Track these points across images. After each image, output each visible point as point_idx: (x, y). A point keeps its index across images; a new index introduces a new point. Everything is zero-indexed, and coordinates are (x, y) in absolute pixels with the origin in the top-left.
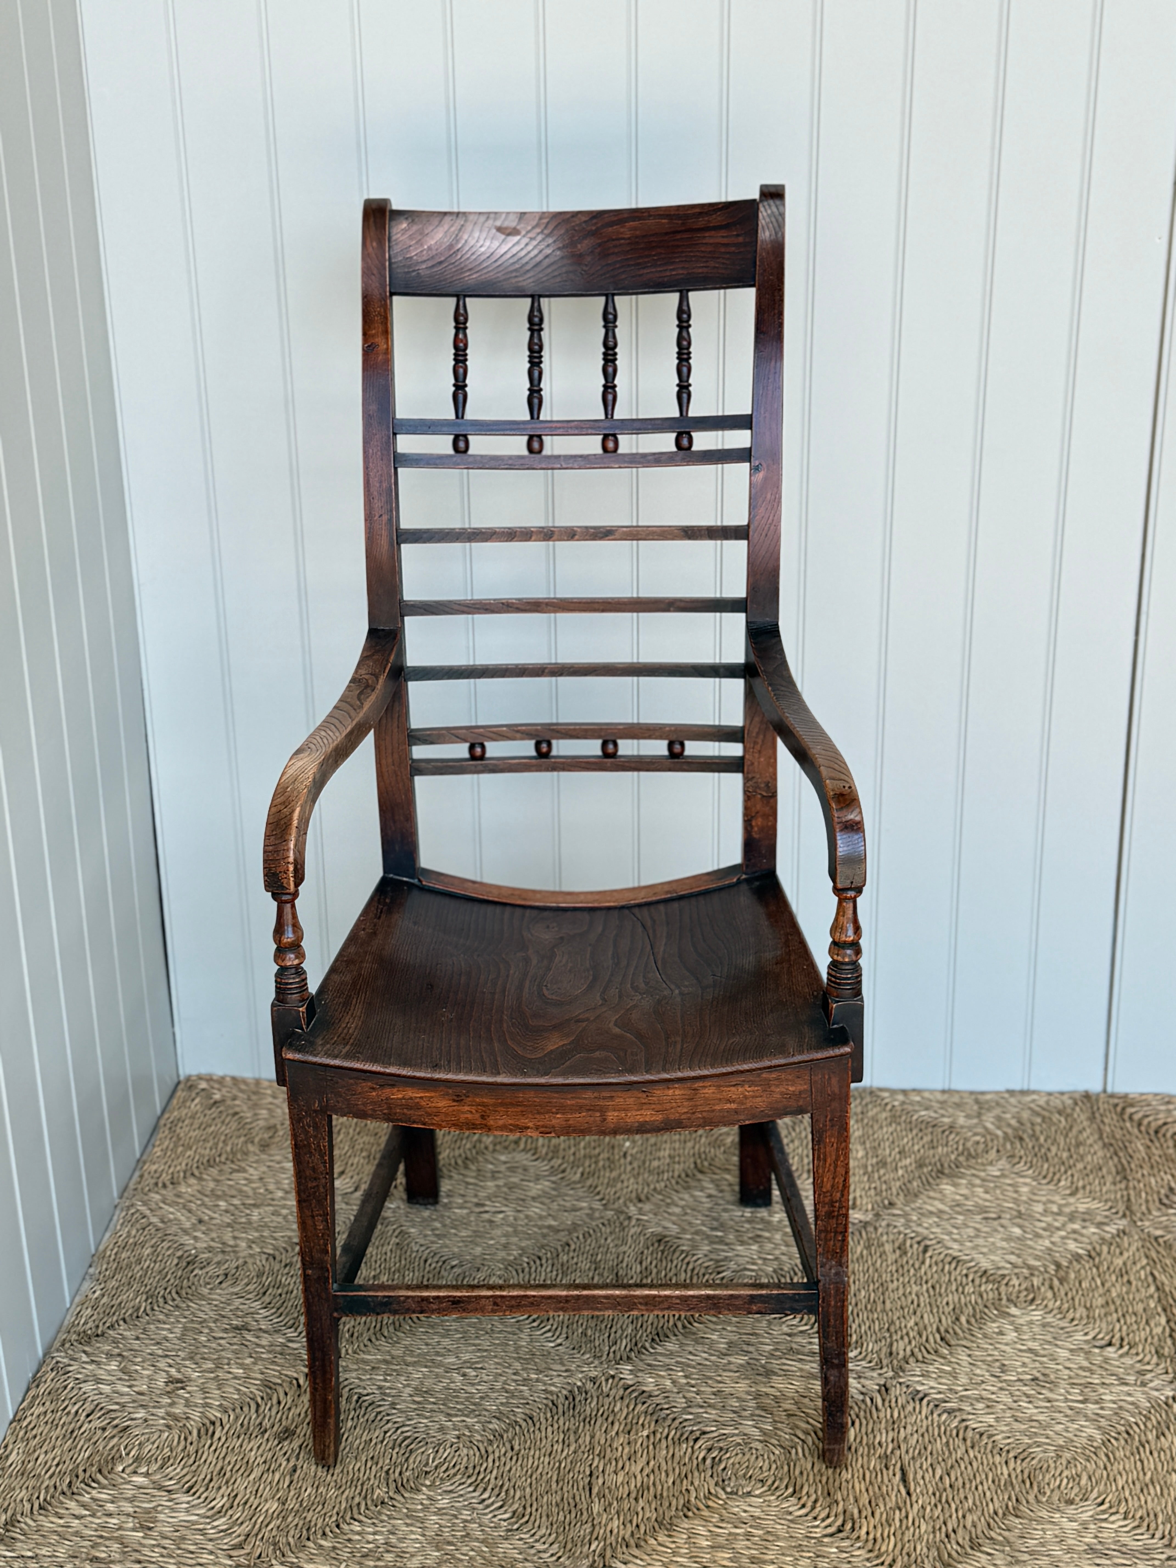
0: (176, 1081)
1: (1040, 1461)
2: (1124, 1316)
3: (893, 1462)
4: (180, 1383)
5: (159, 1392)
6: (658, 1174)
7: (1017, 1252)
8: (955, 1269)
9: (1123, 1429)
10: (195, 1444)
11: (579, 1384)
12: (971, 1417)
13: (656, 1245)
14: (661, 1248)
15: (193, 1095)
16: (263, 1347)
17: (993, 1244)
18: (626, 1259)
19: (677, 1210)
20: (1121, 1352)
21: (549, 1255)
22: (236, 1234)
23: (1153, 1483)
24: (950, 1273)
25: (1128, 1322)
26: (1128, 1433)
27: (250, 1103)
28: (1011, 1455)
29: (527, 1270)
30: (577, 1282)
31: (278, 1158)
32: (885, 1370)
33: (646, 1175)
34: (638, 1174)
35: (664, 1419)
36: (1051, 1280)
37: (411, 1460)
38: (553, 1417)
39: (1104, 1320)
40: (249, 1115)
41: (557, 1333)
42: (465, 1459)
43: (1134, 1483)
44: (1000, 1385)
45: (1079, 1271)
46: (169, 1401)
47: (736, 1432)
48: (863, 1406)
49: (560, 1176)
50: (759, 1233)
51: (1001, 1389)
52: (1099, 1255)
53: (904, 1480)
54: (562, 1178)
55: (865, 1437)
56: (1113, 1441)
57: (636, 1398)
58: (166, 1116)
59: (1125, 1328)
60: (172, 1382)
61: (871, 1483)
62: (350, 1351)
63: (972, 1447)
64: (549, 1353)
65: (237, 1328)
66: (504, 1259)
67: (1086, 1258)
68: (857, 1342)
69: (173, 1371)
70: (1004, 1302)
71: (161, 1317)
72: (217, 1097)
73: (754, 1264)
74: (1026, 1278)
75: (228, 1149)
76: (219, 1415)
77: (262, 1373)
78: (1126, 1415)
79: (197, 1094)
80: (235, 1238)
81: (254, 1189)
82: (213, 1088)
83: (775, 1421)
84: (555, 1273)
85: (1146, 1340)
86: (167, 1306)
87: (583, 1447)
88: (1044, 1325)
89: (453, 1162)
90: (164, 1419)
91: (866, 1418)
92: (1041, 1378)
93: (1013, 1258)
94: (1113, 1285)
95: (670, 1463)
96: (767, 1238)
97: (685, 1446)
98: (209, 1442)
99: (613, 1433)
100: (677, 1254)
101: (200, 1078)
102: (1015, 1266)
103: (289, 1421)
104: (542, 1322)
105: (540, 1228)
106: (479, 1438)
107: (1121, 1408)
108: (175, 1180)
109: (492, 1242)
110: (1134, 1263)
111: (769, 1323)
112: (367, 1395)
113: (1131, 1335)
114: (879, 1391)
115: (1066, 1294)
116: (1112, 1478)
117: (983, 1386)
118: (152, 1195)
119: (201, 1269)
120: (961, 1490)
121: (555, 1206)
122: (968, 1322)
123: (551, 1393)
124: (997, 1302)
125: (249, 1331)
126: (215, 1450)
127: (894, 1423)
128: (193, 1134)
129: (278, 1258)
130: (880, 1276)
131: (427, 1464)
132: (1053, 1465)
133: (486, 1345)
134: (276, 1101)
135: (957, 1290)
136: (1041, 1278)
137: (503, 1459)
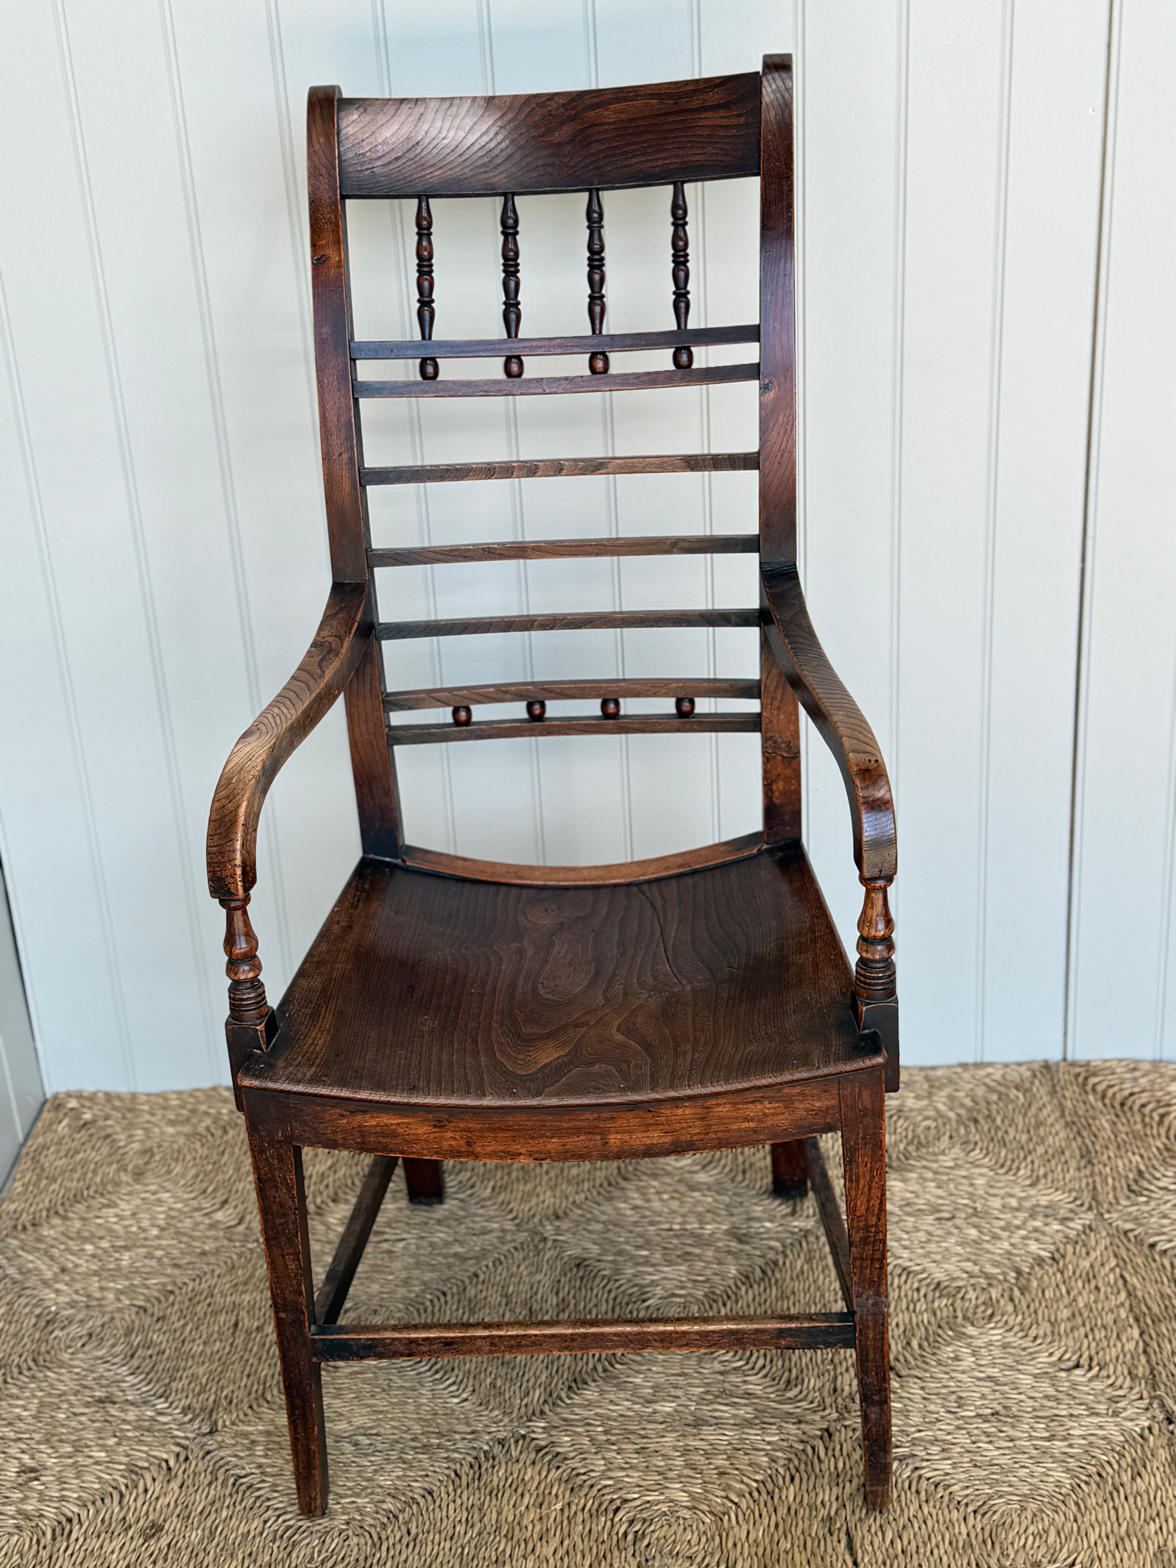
0: (42, 1099)
1: (1002, 1516)
2: (1092, 1330)
3: (838, 1525)
4: (31, 1473)
5: (9, 1485)
6: (578, 1184)
7: (973, 1258)
8: (906, 1282)
9: (1094, 1470)
10: (49, 1548)
11: (486, 1448)
12: (924, 1464)
13: (575, 1270)
14: (581, 1274)
15: (61, 1115)
16: (129, 1423)
17: (947, 1249)
18: (541, 1290)
19: (598, 1227)
20: (1090, 1375)
21: (455, 1290)
22: (104, 1284)
23: (1129, 1536)
24: (899, 1287)
25: (1097, 1338)
26: (1100, 1475)
27: (126, 1122)
28: (971, 1509)
29: (430, 1309)
30: (486, 1320)
31: (153, 1188)
32: (828, 1411)
33: (564, 1186)
34: (556, 1185)
35: (581, 1486)
36: (1011, 1290)
37: (294, 1555)
38: (455, 1490)
39: (1071, 1336)
40: (122, 1137)
41: (463, 1386)
42: (356, 1550)
43: (1108, 1538)
44: (956, 1423)
45: (1042, 1277)
46: (20, 1495)
47: (662, 1498)
48: (804, 1458)
49: (469, 1192)
50: (689, 1249)
51: (959, 1428)
52: (1063, 1256)
53: (850, 1547)
54: (471, 1195)
55: (806, 1496)
56: (1083, 1485)
57: (550, 1462)
58: (30, 1143)
59: (1093, 1345)
60: (25, 1472)
61: (813, 1553)
62: (228, 1423)
63: (927, 1501)
64: (453, 1411)
65: (100, 1401)
66: (405, 1298)
67: (1049, 1261)
68: (797, 1377)
69: (25, 1458)
70: (960, 1320)
71: (15, 1391)
72: (88, 1116)
73: (682, 1288)
74: (984, 1289)
75: (98, 1179)
76: (76, 1510)
77: (128, 1456)
78: (1097, 1452)
79: (65, 1115)
80: (102, 1289)
81: (125, 1227)
82: (83, 1106)
83: (705, 1482)
84: (461, 1311)
85: (1117, 1358)
86: (22, 1377)
87: (488, 1527)
88: (1005, 1346)
89: (349, 1182)
90: (14, 1518)
91: (806, 1471)
92: (1003, 1412)
93: (969, 1266)
94: (1080, 1293)
95: (586, 1540)
96: (697, 1256)
97: (603, 1519)
98: (65, 1544)
99: (523, 1508)
100: (598, 1280)
101: (69, 1095)
102: (971, 1275)
103: (157, 1514)
104: (446, 1373)
105: (445, 1256)
106: (372, 1522)
107: (1091, 1444)
108: (37, 1221)
109: (390, 1277)
110: (1102, 1265)
111: (700, 1360)
112: (245, 1477)
113: (1101, 1353)
114: (821, 1438)
115: (1028, 1307)
116: (1083, 1533)
117: (939, 1425)
118: (10, 1240)
119: (63, 1329)
120: (915, 1556)
121: (462, 1229)
122: (920, 1346)
123: (454, 1461)
124: (952, 1320)
125: (114, 1403)
126: (72, 1554)
127: (838, 1476)
128: (59, 1163)
129: (150, 1311)
130: (823, 1296)
131: (312, 1558)
132: (1016, 1520)
133: (381, 1404)
134: (153, 1119)
135: (908, 1308)
136: (1000, 1288)
137: (398, 1547)
